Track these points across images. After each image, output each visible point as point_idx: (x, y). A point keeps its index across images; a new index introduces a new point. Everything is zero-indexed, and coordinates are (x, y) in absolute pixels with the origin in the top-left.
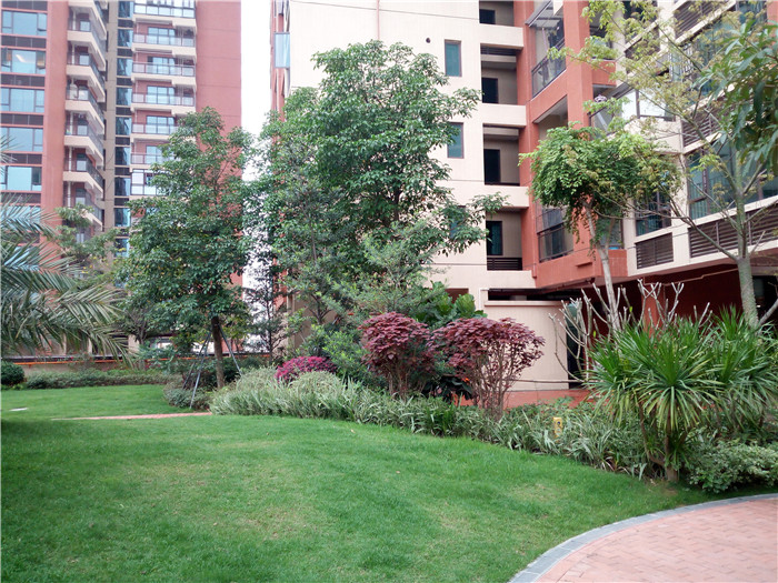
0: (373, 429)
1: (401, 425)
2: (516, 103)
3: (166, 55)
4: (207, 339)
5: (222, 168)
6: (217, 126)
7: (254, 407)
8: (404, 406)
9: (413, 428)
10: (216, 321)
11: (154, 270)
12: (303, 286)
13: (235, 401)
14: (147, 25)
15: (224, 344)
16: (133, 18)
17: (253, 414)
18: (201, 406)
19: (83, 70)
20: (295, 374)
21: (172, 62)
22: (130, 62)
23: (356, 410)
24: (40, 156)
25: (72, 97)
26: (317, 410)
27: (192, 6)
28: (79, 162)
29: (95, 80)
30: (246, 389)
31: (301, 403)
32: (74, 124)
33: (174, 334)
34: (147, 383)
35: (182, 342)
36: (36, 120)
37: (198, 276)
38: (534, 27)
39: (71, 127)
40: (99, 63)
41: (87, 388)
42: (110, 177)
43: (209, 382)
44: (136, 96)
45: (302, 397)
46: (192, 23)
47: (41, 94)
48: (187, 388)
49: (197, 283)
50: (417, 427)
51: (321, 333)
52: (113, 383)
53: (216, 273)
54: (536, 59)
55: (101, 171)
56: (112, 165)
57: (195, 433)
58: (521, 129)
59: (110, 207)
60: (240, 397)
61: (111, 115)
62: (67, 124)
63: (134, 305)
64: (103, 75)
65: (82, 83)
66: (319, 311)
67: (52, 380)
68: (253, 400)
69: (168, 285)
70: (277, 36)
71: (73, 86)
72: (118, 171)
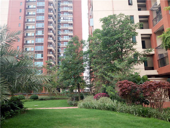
0: (123, 114)
1: (131, 113)
2: (149, 28)
3: (67, 29)
4: (77, 89)
5: (79, 49)
6: (78, 39)
7: (88, 106)
8: (131, 108)
9: (135, 114)
10: (78, 84)
11: (65, 73)
12: (100, 75)
13: (84, 104)
14: (63, 24)
15: (80, 90)
16: (61, 22)
17: (89, 108)
18: (75, 105)
19: (51, 34)
20: (99, 98)
21: (68, 31)
22: (60, 31)
23: (117, 108)
24: (43, 51)
25: (49, 39)
26: (106, 108)
27: (72, 19)
28: (50, 52)
29: (53, 35)
30: (86, 101)
31: (101, 106)
32: (49, 44)
33: (69, 88)
34: (64, 99)
35: (71, 90)
36: (42, 44)
37: (74, 73)
38: (152, 10)
39: (49, 45)
40: (54, 32)
41: (51, 100)
42: (57, 55)
43: (77, 99)
44: (61, 38)
45: (101, 104)
46: (72, 22)
47: (43, 39)
48: (72, 100)
49: (74, 75)
50: (136, 114)
51: (105, 87)
52: (57, 99)
53: (78, 73)
54: (153, 18)
55: (55, 54)
56: (57, 52)
57: (74, 114)
58: (151, 35)
59: (57, 61)
60: (85, 104)
61: (57, 42)
62: (48, 45)
63: (61, 81)
64: (55, 34)
65: (51, 36)
66: (104, 81)
67: (44, 98)
68: (88, 105)
69: (68, 76)
70: (90, 19)
71: (49, 37)
72: (58, 54)
